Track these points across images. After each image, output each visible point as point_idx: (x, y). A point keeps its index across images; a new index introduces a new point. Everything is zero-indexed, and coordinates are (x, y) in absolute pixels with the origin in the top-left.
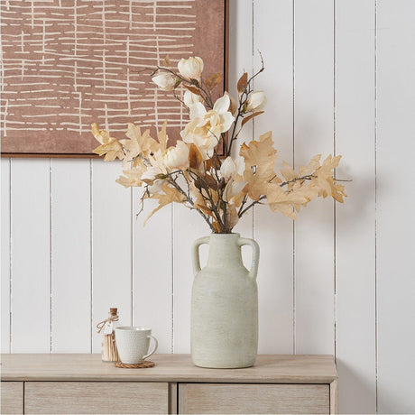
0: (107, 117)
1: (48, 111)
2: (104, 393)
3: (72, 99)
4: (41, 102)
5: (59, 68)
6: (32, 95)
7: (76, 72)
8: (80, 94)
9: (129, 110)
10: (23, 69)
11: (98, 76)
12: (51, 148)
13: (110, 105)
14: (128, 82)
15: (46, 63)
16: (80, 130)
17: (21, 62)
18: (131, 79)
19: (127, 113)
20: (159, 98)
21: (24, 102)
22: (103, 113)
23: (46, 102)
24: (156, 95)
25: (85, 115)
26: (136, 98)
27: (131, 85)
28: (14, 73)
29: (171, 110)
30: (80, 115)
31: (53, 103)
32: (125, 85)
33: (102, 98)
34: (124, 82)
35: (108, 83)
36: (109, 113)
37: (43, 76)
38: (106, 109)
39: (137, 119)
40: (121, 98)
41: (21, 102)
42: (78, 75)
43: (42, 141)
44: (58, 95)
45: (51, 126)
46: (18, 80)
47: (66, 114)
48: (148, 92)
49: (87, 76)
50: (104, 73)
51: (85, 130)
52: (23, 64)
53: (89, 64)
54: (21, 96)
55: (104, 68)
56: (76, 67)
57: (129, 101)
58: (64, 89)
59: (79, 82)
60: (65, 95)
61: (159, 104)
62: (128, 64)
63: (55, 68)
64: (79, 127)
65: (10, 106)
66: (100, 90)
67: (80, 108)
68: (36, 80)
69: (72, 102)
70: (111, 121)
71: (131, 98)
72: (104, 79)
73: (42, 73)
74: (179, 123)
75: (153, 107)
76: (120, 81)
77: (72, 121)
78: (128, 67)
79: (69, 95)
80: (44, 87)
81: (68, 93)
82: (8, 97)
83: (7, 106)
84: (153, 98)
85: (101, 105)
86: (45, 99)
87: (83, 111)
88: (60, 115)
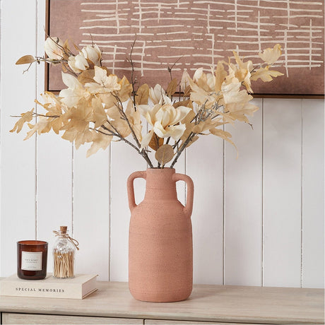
1: (183, 52)
3: (205, 40)
4: (176, 44)
5: (193, 11)
6: (167, 37)
7: (209, 15)
8: (213, 35)
9: (260, 51)
10: (159, 12)
11: (230, 19)
13: (241, 46)
14: (259, 24)
15: (180, 6)
17: (157, 5)
18: (262, 21)
19: (258, 54)
20: (288, 39)
21: (160, 44)
23: (181, 44)
24: (286, 37)
25: (216, 56)
26: (266, 40)
27: (262, 27)
28: (151, 15)
29: (301, 52)
30: (213, 56)
31: (188, 44)
32: (256, 27)
33: (234, 39)
34: (255, 24)
35: (239, 25)
36: (241, 54)
37: (178, 19)
38: (238, 50)
40: (253, 40)
41: (157, 44)
42: (211, 18)
44: (191, 36)
45: (186, 67)
46: (155, 23)
47: (199, 55)
48: (278, 34)
49: (219, 18)
50: (236, 16)
52: (160, 7)
53: (222, 7)
54: (157, 38)
55: (236, 11)
56: (209, 10)
57: (259, 42)
58: (198, 30)
59: (212, 24)
60: (198, 37)
61: (289, 45)
62: (258, 7)
63: (189, 10)
65: (147, 47)
66: (232, 32)
67: (213, 50)
68: (171, 22)
69: (205, 43)
71: (262, 39)
72: (236, 22)
73: (177, 16)
74: (308, 64)
76: (251, 23)
77: (206, 62)
78: (259, 9)
79: (202, 37)
80: (179, 29)
81: (201, 34)
82: (146, 38)
83: (144, 47)
84: (282, 39)
85: (233, 46)
86: (180, 40)
87: (215, 53)
88: (194, 55)
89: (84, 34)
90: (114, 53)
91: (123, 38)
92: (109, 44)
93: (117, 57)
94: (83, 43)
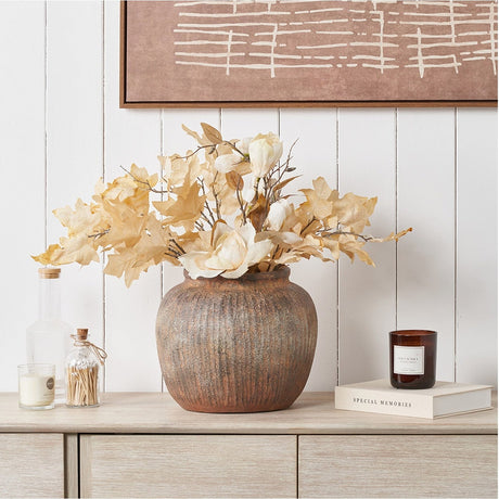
0: (420, 46)
1: (335, 39)
2: (414, 452)
3: (369, 21)
4: (325, 27)
6: (311, 17)
8: (381, 13)
9: (453, 36)
12: (339, 93)
13: (425, 30)
16: (382, 67)
19: (450, 40)
21: (300, 27)
22: (415, 41)
23: (332, 27)
25: (387, 45)
26: (463, 19)
30: (382, 45)
31: (343, 27)
33: (414, 19)
36: (424, 41)
38: (419, 35)
39: (464, 48)
40: (442, 19)
41: (296, 27)
43: (327, 82)
44: (349, 15)
45: (340, 61)
47: (361, 44)
48: (480, 10)
51: (387, 67)
54: (296, 18)
57: (452, 23)
58: (358, 6)
60: (359, 16)
64: (379, 62)
65: (281, 33)
66: (411, 8)
67: (381, 35)
69: (369, 26)
70: (426, 52)
71: (456, 19)
75: (488, 30)
77: (370, 54)
79: (365, 16)
80: (329, 4)
81: (363, 12)
82: (277, 19)
83: (275, 33)
84: (487, 17)
85: (413, 29)
86: (331, 21)
87: (385, 39)
88: (352, 44)
89: (181, 14)
90: (229, 43)
91: (243, 19)
92: (221, 29)
93: (234, 49)
94: (181, 28)
